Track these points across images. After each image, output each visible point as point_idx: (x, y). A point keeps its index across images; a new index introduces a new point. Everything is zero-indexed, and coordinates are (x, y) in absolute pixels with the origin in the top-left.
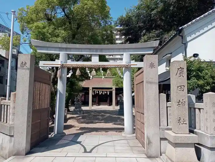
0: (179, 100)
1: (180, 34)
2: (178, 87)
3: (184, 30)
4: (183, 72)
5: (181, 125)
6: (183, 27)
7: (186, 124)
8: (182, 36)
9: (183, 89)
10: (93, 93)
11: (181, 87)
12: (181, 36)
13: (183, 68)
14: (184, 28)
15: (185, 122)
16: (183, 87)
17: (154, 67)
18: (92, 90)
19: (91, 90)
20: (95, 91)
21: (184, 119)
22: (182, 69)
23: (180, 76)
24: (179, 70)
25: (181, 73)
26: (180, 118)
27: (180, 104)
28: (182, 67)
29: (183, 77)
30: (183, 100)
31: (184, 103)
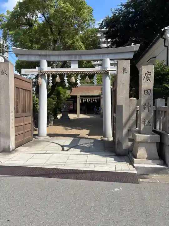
1: (164, 36)
2: (145, 91)
3: (167, 31)
5: (145, 126)
6: (166, 28)
7: (150, 125)
8: (165, 39)
9: (149, 93)
10: (81, 101)
12: (163, 38)
13: (151, 73)
14: (166, 30)
15: (149, 124)
16: (149, 91)
17: (126, 72)
18: (80, 98)
19: (78, 98)
20: (83, 99)
22: (150, 74)
23: (148, 80)
24: (147, 74)
25: (148, 77)
26: (145, 120)
27: (146, 107)
28: (149, 72)
29: (150, 81)
30: (148, 103)
31: (149, 106)
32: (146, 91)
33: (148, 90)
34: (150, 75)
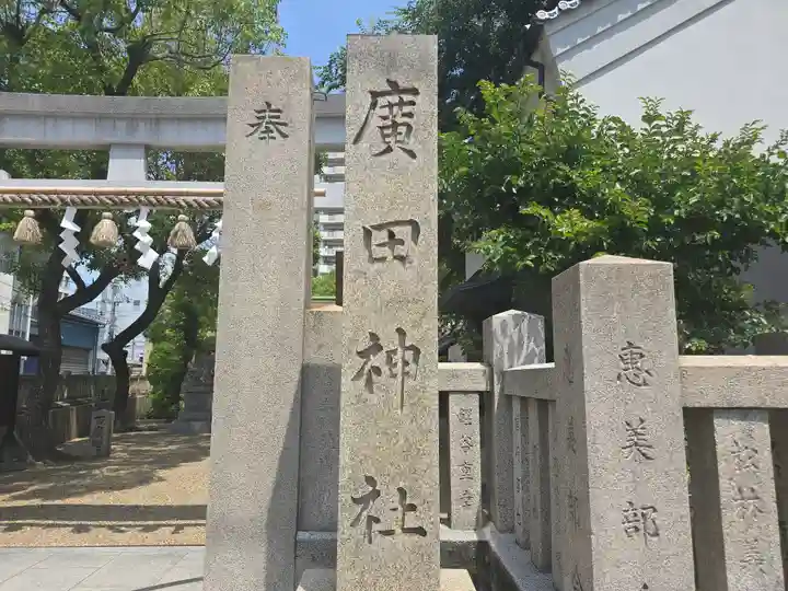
0: (374, 336)
2: (368, 233)
4: (410, 115)
5: (378, 539)
11: (392, 235)
13: (415, 92)
21: (402, 492)
22: (406, 98)
23: (389, 150)
24: (382, 101)
25: (395, 125)
26: (370, 480)
27: (377, 371)
28: (402, 84)
29: (412, 155)
30: (401, 332)
31: (409, 355)
32: (380, 237)
33: (397, 223)
34: (406, 109)
